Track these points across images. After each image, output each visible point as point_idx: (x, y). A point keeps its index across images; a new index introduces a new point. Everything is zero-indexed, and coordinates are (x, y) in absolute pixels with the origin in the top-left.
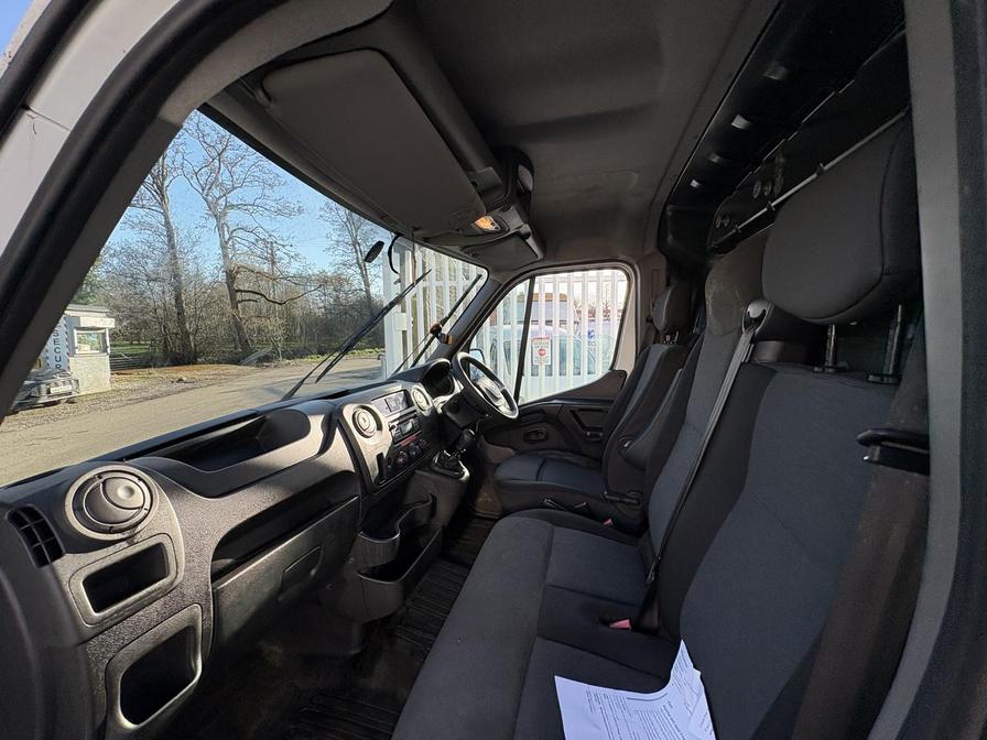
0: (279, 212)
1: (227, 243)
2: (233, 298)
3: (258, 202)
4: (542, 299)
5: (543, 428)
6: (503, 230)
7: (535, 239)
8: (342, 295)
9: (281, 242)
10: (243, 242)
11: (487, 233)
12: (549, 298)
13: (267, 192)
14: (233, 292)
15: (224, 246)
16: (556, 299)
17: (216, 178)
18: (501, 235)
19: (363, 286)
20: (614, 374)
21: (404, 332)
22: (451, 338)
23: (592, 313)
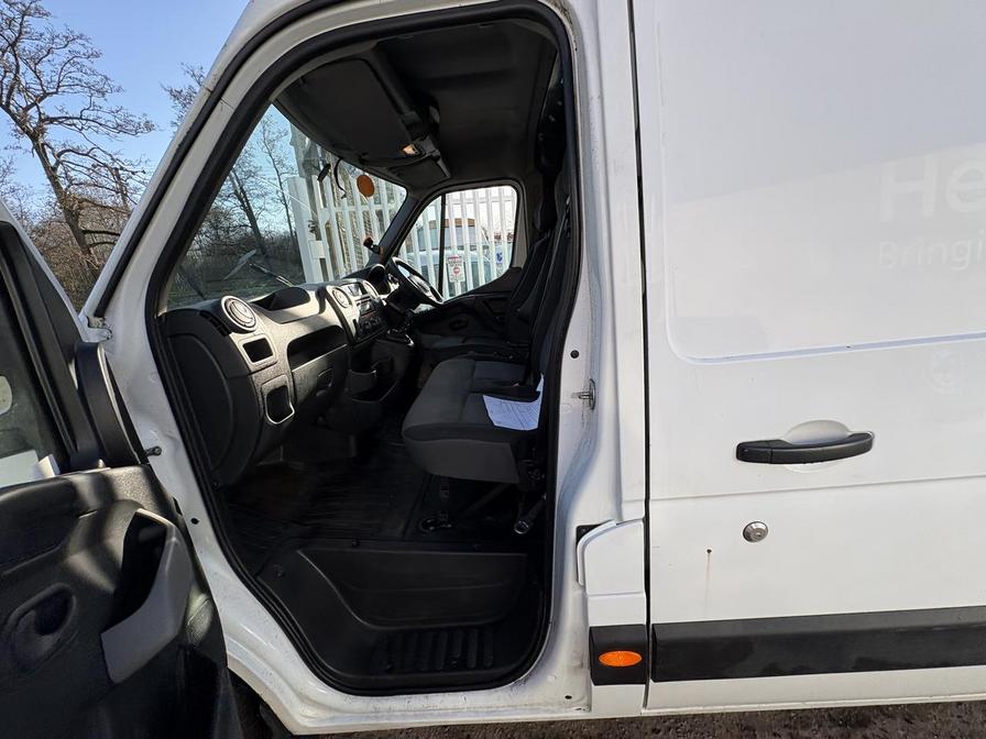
0: (119, 128)
1: (54, 169)
2: (81, 241)
3: (86, 114)
4: (452, 225)
5: (463, 317)
6: (420, 155)
7: (445, 162)
8: (221, 233)
9: (130, 168)
10: (77, 168)
11: (408, 156)
12: (459, 224)
13: (98, 100)
14: (80, 235)
15: (51, 173)
16: (465, 224)
17: (16, 78)
18: (419, 158)
19: (247, 222)
20: (512, 270)
21: (323, 261)
22: (382, 249)
23: (498, 238)
